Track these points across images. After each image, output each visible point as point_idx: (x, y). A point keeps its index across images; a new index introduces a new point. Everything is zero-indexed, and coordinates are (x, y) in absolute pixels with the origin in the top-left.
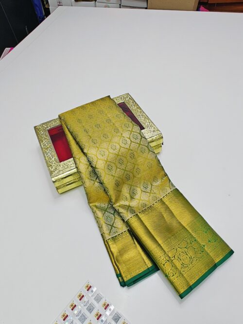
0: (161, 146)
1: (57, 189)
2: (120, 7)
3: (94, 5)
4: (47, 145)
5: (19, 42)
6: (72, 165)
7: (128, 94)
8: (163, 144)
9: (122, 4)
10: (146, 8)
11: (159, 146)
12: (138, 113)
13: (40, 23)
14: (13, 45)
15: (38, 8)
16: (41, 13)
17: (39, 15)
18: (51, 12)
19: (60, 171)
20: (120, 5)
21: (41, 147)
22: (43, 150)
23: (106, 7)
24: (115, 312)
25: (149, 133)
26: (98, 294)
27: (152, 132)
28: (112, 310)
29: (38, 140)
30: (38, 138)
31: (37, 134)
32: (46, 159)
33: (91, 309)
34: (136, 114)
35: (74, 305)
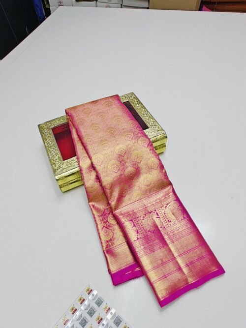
0: (165, 146)
4: (50, 143)
7: (133, 93)
11: (163, 146)
15: (38, 8)
19: (63, 169)
21: (45, 145)
22: (47, 148)
24: (117, 316)
25: (153, 133)
26: (99, 298)
27: (156, 132)
28: (113, 313)
29: (41, 138)
30: (42, 136)
31: (41, 132)
32: (49, 157)
33: (91, 313)
34: (141, 113)
35: (74, 309)
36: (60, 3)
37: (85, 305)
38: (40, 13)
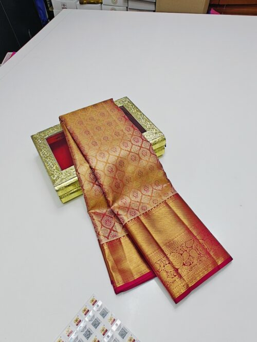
0: (164, 149)
2: (127, 10)
3: (99, 8)
4: (46, 153)
5: (22, 47)
6: (75, 173)
7: (126, 97)
8: (165, 146)
9: (129, 7)
10: (154, 11)
11: (163, 148)
13: (44, 26)
14: (15, 49)
15: (41, 12)
16: (45, 16)
17: (43, 18)
18: (55, 15)
19: (62, 179)
20: (127, 8)
21: (41, 156)
22: (43, 159)
23: (112, 9)
24: (122, 327)
25: (151, 136)
26: (104, 309)
27: (154, 135)
28: (119, 324)
29: (36, 149)
30: (37, 147)
31: (35, 143)
32: (46, 168)
34: (137, 117)
35: (78, 320)
36: (64, 5)
37: (90, 316)
38: (43, 15)
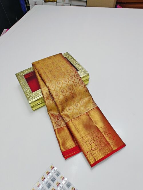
0: (88, 80)
1: (32, 108)
3: (55, 4)
4: (24, 83)
6: (39, 94)
7: (68, 52)
12: (74, 63)
15: (23, 7)
17: (24, 10)
18: (30, 8)
19: (33, 97)
22: (22, 86)
24: (68, 182)
25: (81, 73)
26: (58, 172)
27: (83, 73)
28: (66, 180)
29: (18, 81)
31: (18, 78)
32: (24, 91)
33: (53, 180)
35: (44, 178)
36: (36, 3)
37: (50, 175)
